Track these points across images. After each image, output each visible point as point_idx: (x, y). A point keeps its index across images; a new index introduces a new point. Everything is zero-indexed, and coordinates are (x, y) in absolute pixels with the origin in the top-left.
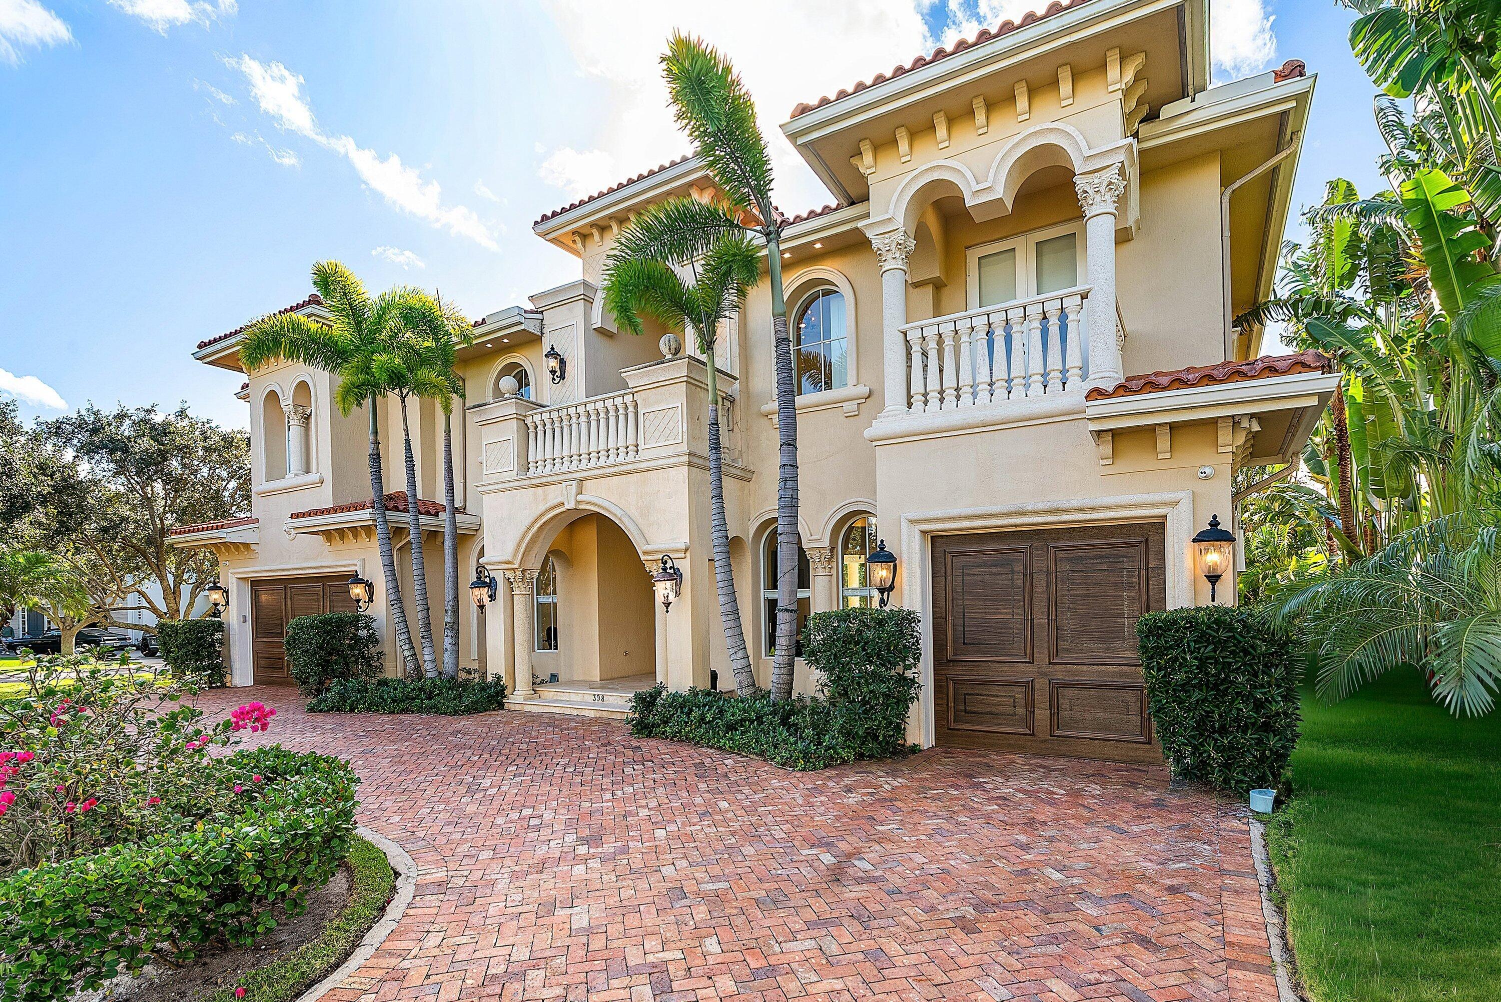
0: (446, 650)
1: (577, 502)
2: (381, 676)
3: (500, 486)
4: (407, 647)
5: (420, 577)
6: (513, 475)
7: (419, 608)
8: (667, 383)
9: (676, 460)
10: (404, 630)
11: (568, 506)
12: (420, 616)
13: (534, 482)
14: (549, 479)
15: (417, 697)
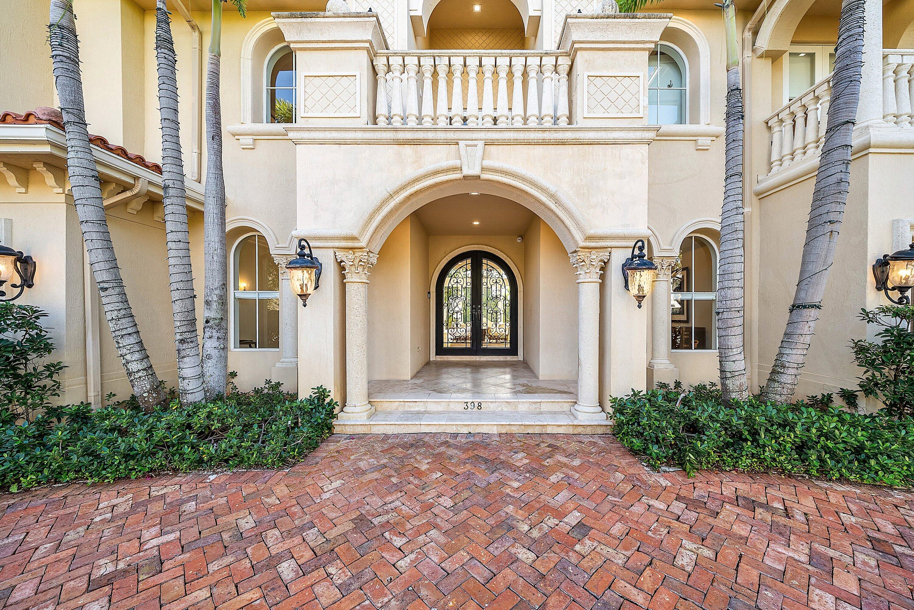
0: (209, 357)
1: (483, 169)
2: (56, 402)
3: (335, 135)
4: (137, 356)
5: (181, 245)
6: (362, 123)
7: (176, 295)
8: (626, 46)
9: (639, 135)
10: (130, 330)
11: (467, 171)
12: (177, 307)
13: (401, 135)
14: (430, 135)
15: (181, 441)
